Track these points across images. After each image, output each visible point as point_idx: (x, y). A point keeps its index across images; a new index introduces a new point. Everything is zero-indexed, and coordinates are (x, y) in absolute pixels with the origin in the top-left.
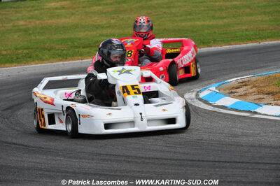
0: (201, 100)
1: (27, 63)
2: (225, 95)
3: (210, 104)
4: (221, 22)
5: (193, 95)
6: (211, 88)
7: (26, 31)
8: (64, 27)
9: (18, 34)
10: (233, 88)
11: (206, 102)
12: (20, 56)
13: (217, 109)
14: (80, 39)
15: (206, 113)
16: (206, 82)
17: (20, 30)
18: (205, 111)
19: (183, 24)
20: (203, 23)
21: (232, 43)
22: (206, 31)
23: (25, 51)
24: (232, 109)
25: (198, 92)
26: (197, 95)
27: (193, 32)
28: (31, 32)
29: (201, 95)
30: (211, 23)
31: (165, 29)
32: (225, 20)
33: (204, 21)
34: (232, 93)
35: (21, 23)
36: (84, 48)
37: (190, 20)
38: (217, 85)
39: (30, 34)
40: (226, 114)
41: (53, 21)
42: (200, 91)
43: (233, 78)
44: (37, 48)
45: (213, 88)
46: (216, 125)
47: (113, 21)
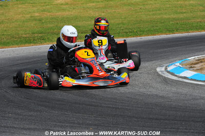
0: (169, 72)
1: (41, 43)
2: (187, 69)
3: (176, 76)
4: (181, 16)
5: (163, 69)
6: (176, 64)
7: (40, 20)
8: (67, 18)
9: (34, 22)
10: (192, 64)
11: (173, 74)
12: (36, 38)
13: (180, 79)
14: (79, 27)
15: (173, 82)
16: (172, 60)
17: (36, 20)
18: (173, 81)
19: (155, 17)
20: (169, 16)
21: (190, 31)
22: (171, 22)
23: (40, 35)
24: (191, 79)
25: (166, 67)
26: (166, 69)
27: (161, 23)
28: (43, 21)
29: (169, 69)
30: (175, 17)
31: (141, 20)
32: (185, 15)
33: (170, 15)
34: (191, 67)
35: (37, 14)
36: (82, 33)
37: (160, 14)
38: (181, 61)
39: (43, 23)
40: (188, 83)
41: (60, 13)
42: (168, 66)
43: (192, 56)
44: (48, 33)
45: (178, 64)
46: (181, 91)
47: (103, 14)
